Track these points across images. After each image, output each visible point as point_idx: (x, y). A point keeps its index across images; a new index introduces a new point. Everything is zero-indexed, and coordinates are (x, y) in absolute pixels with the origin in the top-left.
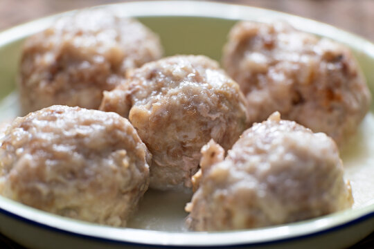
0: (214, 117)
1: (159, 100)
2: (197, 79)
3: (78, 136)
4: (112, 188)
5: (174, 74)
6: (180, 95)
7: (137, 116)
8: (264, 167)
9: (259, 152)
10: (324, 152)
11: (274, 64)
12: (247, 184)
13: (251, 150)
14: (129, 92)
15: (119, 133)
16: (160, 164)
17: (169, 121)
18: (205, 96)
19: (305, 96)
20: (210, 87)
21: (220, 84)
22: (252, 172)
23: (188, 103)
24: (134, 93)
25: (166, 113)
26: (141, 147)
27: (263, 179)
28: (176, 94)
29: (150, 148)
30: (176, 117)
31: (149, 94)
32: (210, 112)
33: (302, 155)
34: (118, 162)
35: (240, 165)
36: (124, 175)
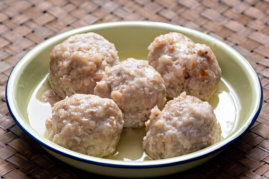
0: (151, 93)
1: (125, 87)
2: (142, 75)
3: (92, 113)
4: (109, 136)
5: (131, 74)
6: (136, 85)
7: (115, 96)
8: (180, 123)
9: (178, 115)
10: (207, 114)
11: (174, 60)
12: (172, 131)
13: (173, 113)
14: (109, 82)
15: (110, 108)
16: (127, 117)
17: (131, 98)
18: (147, 84)
19: (191, 75)
20: (148, 79)
21: (152, 76)
22: (174, 125)
23: (139, 89)
24: (112, 83)
25: (129, 95)
26: (120, 113)
27: (180, 129)
28: (133, 85)
29: (123, 111)
30: (134, 96)
31: (119, 84)
32: (149, 92)
33: (198, 117)
34: (111, 123)
35: (169, 121)
36: (114, 129)
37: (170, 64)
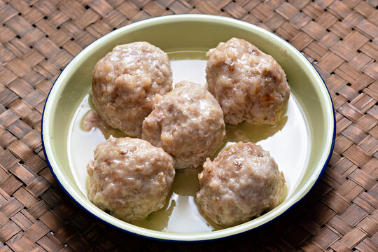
0: (207, 136)
1: (177, 130)
3: (138, 170)
6: (188, 128)
7: (165, 141)
8: (237, 185)
11: (236, 82)
12: (228, 196)
14: (159, 120)
15: (159, 163)
17: (184, 143)
22: (231, 188)
23: (193, 132)
24: (162, 121)
25: (181, 140)
27: (237, 192)
30: (187, 141)
31: (170, 123)
32: (205, 134)
35: (225, 183)
37: (230, 88)
